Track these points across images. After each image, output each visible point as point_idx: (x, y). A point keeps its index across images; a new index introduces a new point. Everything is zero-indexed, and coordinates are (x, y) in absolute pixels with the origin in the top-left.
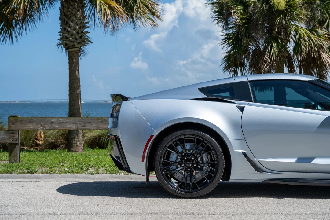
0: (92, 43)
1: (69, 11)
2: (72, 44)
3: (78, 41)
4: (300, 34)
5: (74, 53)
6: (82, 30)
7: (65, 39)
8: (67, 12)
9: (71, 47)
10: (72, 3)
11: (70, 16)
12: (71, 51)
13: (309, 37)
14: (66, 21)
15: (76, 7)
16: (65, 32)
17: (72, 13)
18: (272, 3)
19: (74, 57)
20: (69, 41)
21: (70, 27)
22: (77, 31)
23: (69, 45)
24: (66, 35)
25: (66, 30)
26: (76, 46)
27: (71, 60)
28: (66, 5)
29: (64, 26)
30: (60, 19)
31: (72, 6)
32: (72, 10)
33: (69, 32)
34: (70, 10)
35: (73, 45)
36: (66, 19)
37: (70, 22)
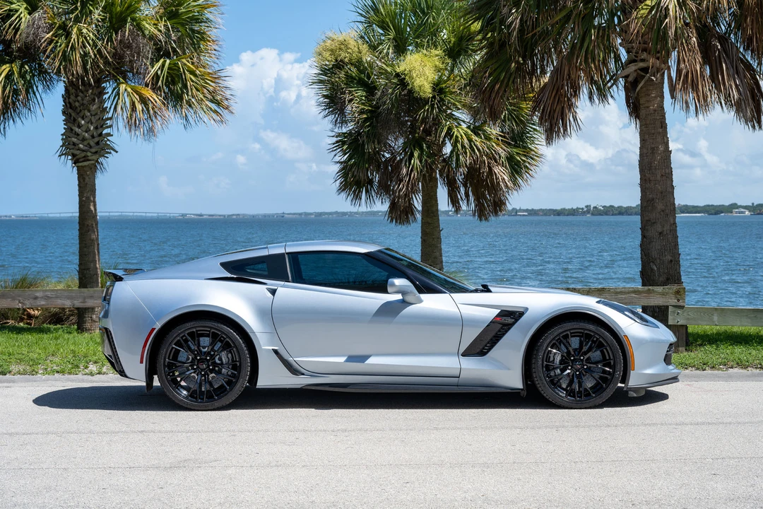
0: (117, 152)
1: (78, 101)
2: (83, 155)
3: (93, 150)
5: (86, 169)
6: (99, 132)
7: (71, 147)
8: (75, 102)
9: (81, 160)
11: (79, 109)
12: (83, 167)
13: (471, 140)
14: (72, 118)
15: (90, 94)
16: (71, 135)
17: (83, 104)
18: (411, 87)
19: (88, 175)
20: (79, 150)
21: (79, 126)
22: (91, 134)
23: (77, 157)
24: (74, 140)
25: (74, 132)
26: (90, 158)
27: (82, 181)
28: (73, 91)
29: (69, 124)
30: (64, 113)
31: (82, 92)
32: (83, 100)
33: (78, 135)
34: (79, 98)
35: (84, 157)
37: (80, 119)
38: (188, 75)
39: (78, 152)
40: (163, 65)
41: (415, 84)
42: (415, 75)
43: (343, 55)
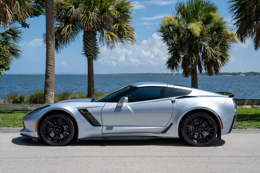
0: (99, 53)
1: (88, 37)
2: (90, 54)
3: (93, 53)
4: (207, 49)
5: (90, 59)
6: (95, 47)
7: (86, 51)
9: (89, 56)
10: (90, 33)
11: (89, 39)
12: (89, 58)
13: (211, 50)
15: (92, 35)
16: (86, 48)
17: (90, 38)
18: (193, 33)
19: (91, 60)
20: (88, 52)
21: (89, 45)
22: (92, 47)
24: (87, 49)
26: (92, 55)
27: (89, 62)
28: (87, 34)
29: (85, 44)
30: (83, 41)
31: (90, 34)
32: (90, 37)
33: (88, 48)
34: (89, 36)
35: (90, 55)
36: (87, 41)
37: (89, 43)
38: (125, 29)
39: (88, 53)
40: (117, 26)
41: (194, 32)
42: (194, 30)
43: (171, 22)
